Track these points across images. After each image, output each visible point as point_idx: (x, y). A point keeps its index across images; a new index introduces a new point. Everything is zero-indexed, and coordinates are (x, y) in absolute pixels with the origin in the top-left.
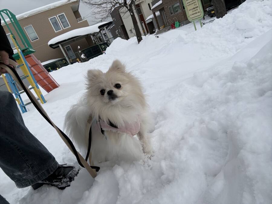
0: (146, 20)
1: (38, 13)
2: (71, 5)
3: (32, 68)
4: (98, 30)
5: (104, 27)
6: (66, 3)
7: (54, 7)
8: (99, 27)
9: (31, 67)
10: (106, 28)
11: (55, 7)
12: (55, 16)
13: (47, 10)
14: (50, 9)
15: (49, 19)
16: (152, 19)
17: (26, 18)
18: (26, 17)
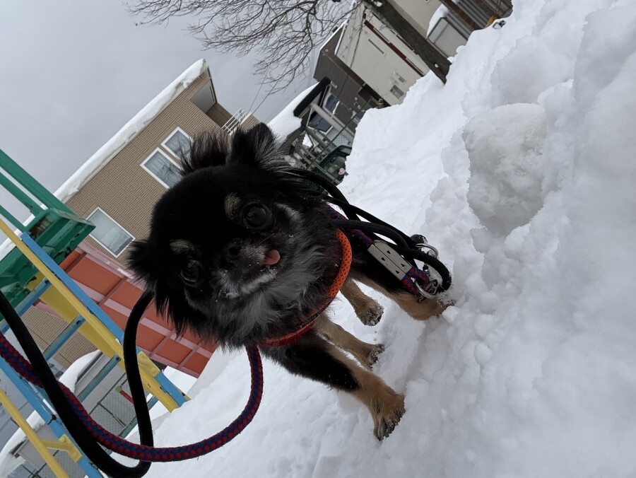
0: (428, 33)
1: (104, 164)
2: (191, 96)
3: (110, 303)
4: (297, 123)
5: (312, 104)
6: (173, 96)
7: (143, 126)
8: (297, 112)
9: (105, 299)
10: (319, 105)
11: (147, 124)
12: (158, 149)
13: (127, 141)
14: (135, 135)
15: (142, 165)
16: (445, 18)
17: (77, 194)
18: (75, 190)
